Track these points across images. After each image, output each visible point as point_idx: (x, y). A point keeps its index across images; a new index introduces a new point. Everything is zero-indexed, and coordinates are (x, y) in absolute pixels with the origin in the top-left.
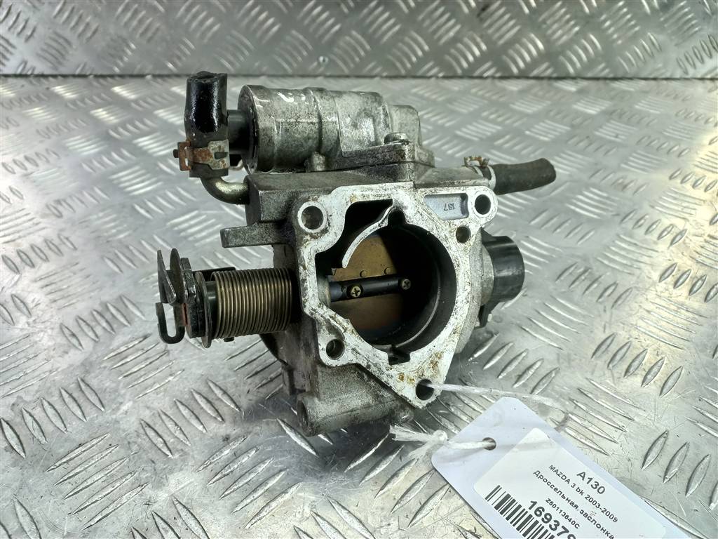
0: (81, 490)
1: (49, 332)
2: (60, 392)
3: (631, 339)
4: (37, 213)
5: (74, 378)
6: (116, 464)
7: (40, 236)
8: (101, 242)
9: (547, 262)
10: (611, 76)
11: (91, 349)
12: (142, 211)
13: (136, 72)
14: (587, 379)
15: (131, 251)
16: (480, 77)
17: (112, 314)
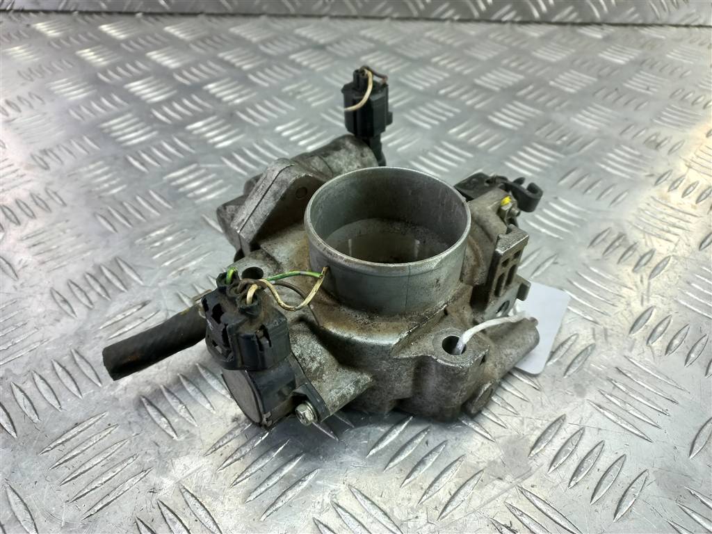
0: (79, 475)
1: (39, 297)
2: (53, 365)
3: (671, 313)
4: (21, 164)
5: (68, 349)
6: (116, 447)
7: (25, 189)
8: (92, 196)
9: (578, 226)
10: (640, 22)
11: (84, 317)
12: (136, 164)
13: (125, 9)
14: (625, 357)
15: (125, 208)
16: (499, 21)
17: (106, 278)
